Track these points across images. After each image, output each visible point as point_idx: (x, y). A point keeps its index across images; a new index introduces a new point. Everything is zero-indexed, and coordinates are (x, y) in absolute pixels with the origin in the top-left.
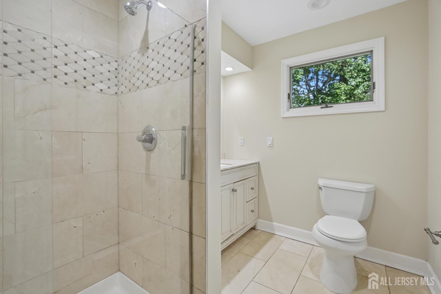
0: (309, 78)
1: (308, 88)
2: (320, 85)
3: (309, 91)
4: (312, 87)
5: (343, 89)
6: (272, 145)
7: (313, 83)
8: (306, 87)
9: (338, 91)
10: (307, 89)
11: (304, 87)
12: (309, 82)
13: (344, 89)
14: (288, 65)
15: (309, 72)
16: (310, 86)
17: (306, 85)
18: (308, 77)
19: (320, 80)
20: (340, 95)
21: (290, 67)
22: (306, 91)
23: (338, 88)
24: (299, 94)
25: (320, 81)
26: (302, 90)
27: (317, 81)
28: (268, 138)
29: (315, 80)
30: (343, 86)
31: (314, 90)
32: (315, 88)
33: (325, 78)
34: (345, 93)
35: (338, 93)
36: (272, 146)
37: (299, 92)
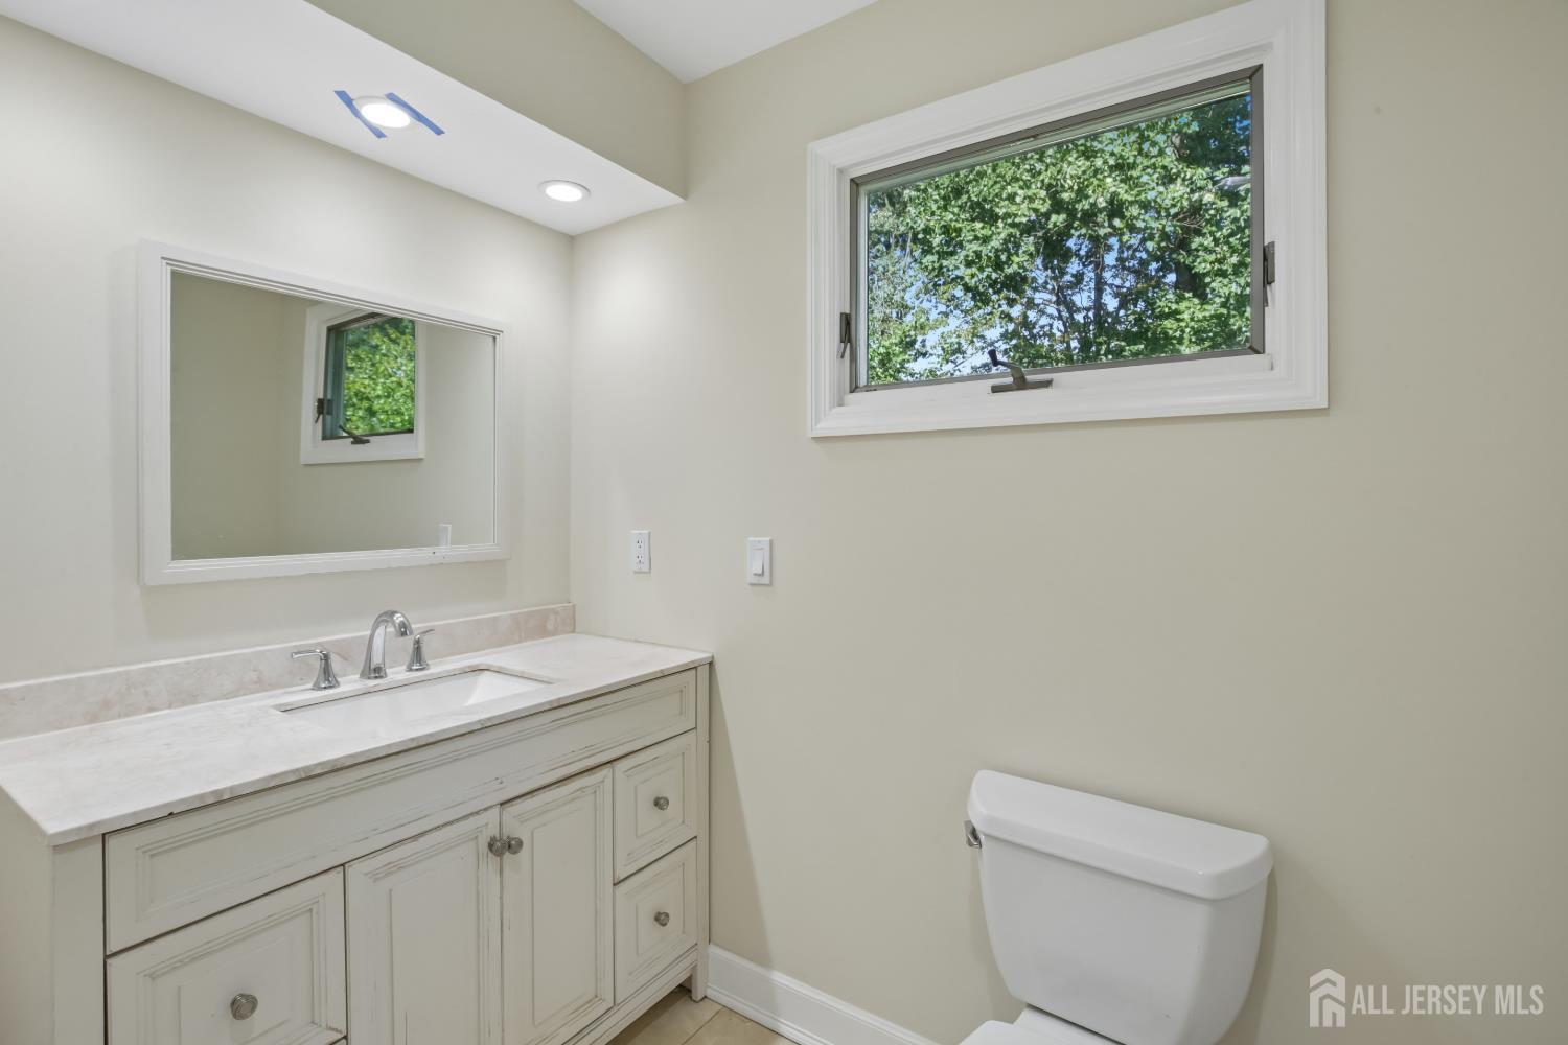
0: (1068, 278)
1: (1065, 314)
2: (1111, 303)
3: (1071, 326)
4: (1078, 310)
5: (1186, 316)
6: (766, 580)
7: (1083, 299)
8: (1059, 311)
9: (1169, 324)
10: (1060, 317)
11: (1052, 310)
12: (1070, 292)
13: (1192, 319)
14: (840, 166)
15: (1066, 256)
16: (1072, 308)
17: (1058, 303)
18: (1063, 273)
19: (1111, 286)
20: (1175, 341)
21: (852, 180)
22: (1058, 325)
23: (1174, 314)
24: (1034, 337)
25: (1108, 290)
26: (1044, 321)
27: (1099, 291)
28: (750, 539)
29: (1092, 285)
30: (1191, 309)
31: (1087, 325)
32: (1091, 314)
33: (1129, 278)
34: (1196, 332)
35: (1170, 332)
36: (768, 582)
37: (1034, 327)
